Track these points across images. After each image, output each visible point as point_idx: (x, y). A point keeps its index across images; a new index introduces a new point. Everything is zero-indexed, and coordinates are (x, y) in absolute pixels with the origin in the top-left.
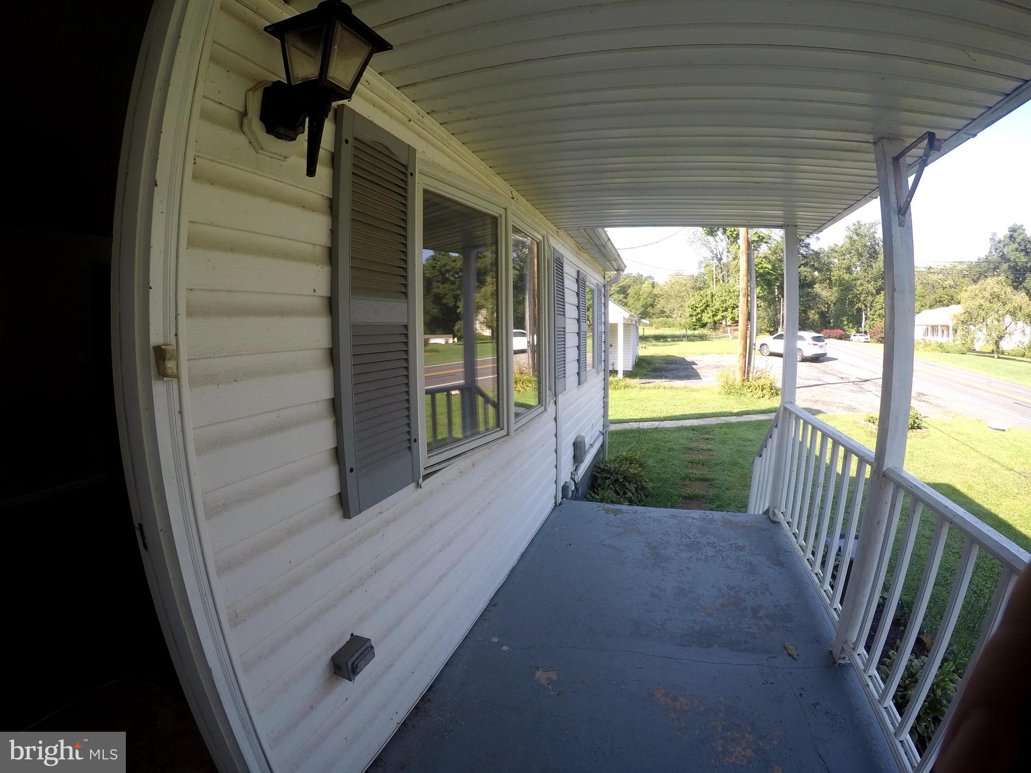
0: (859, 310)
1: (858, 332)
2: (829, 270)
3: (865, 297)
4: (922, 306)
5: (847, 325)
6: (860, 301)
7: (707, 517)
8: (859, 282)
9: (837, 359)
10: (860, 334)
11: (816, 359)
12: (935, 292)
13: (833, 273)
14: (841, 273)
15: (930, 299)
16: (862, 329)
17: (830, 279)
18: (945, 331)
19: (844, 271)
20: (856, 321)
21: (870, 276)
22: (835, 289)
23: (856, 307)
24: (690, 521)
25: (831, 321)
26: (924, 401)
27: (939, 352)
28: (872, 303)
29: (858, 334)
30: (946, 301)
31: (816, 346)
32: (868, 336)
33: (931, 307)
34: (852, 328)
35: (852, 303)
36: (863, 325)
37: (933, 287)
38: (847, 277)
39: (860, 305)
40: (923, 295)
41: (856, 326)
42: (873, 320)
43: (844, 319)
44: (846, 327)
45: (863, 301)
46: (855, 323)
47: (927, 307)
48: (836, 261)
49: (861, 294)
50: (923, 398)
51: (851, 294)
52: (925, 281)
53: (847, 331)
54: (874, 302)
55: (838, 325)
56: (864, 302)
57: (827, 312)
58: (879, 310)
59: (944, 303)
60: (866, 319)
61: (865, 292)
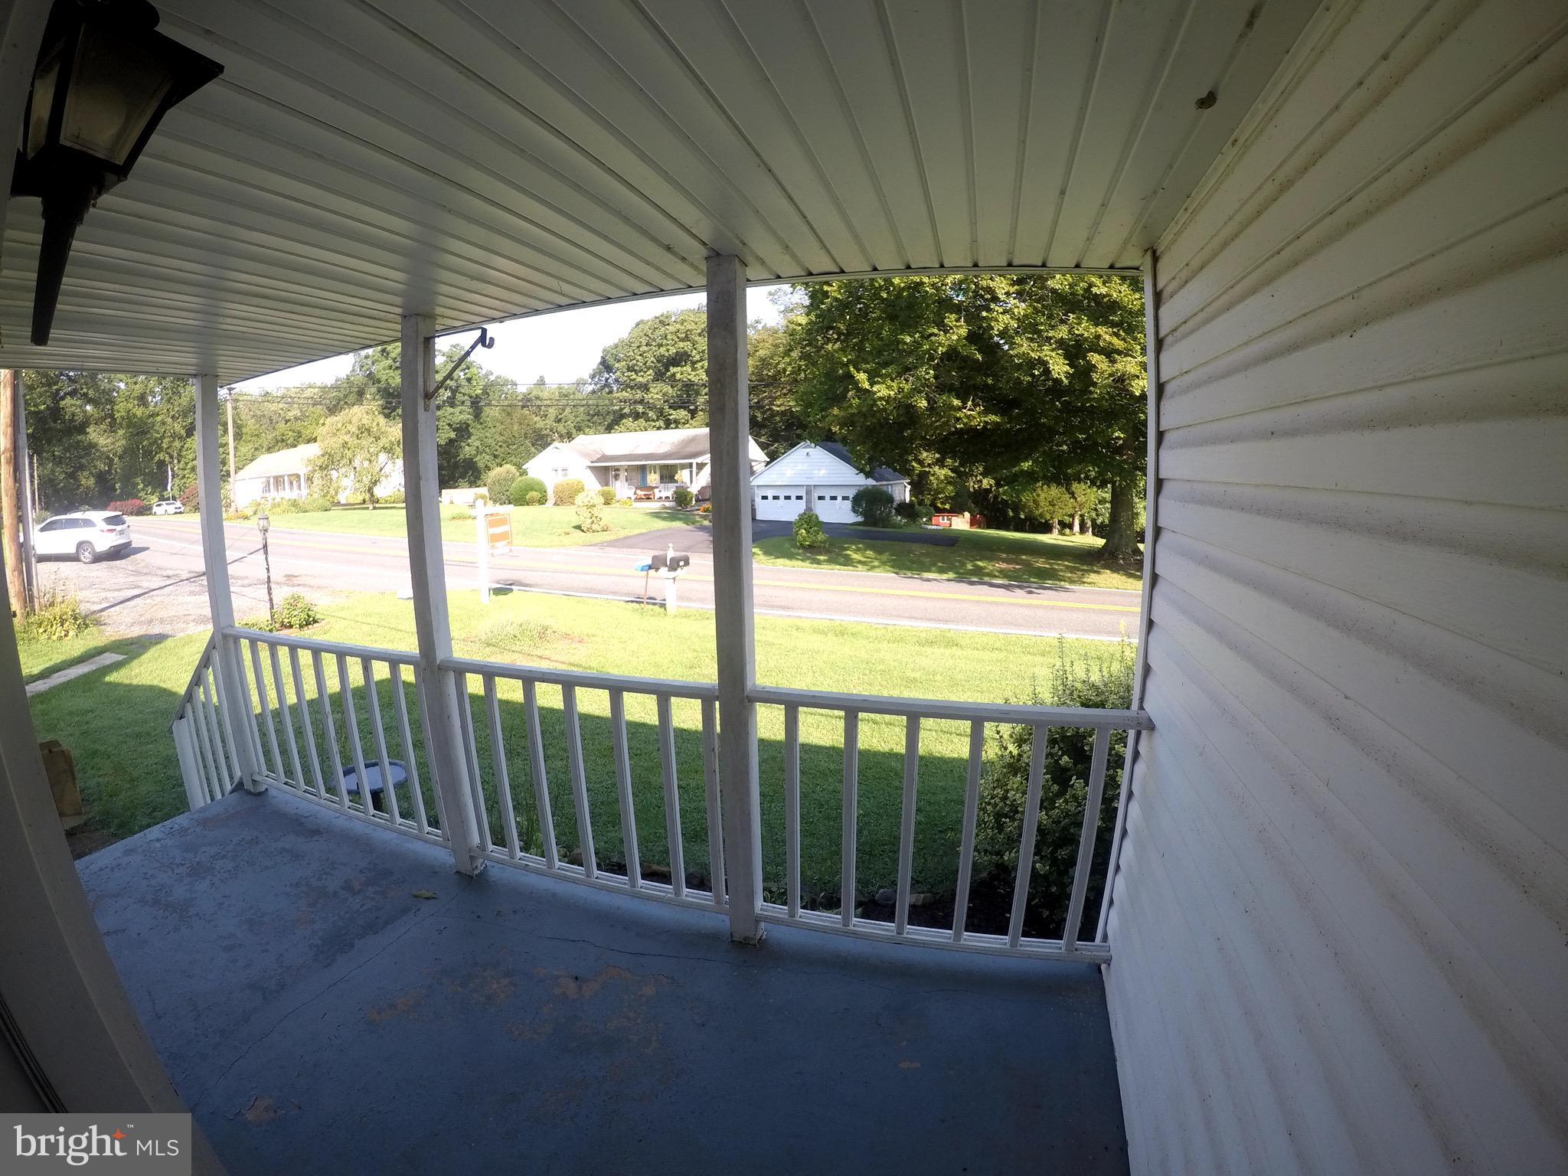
0: (162, 464)
1: (162, 498)
2: (111, 401)
3: (169, 442)
4: (256, 449)
5: (143, 490)
6: (160, 448)
7: (173, 830)
8: (159, 418)
9: (148, 549)
10: (167, 502)
11: (118, 553)
12: (274, 428)
13: (118, 407)
14: (131, 406)
15: (268, 438)
16: (169, 492)
17: (112, 416)
18: (294, 482)
19: (136, 402)
20: (158, 482)
21: (176, 409)
22: (121, 432)
23: (157, 458)
24: (158, 845)
25: (117, 486)
26: (299, 585)
27: (294, 514)
28: (180, 450)
29: (164, 503)
30: (292, 439)
31: (114, 533)
32: (178, 504)
33: (269, 450)
34: (152, 493)
35: (148, 454)
36: (169, 488)
37: (271, 420)
38: (139, 412)
39: (161, 456)
40: (256, 433)
41: (158, 490)
42: (184, 477)
43: (139, 480)
44: (142, 494)
45: (166, 449)
46: (157, 485)
47: (264, 450)
48: (122, 385)
49: (163, 437)
50: (296, 581)
51: (147, 439)
52: (259, 413)
53: (145, 499)
54: (184, 449)
55: (130, 493)
56: (168, 450)
57: (109, 472)
58: (192, 461)
59: (289, 442)
60: (173, 477)
61: (169, 434)
